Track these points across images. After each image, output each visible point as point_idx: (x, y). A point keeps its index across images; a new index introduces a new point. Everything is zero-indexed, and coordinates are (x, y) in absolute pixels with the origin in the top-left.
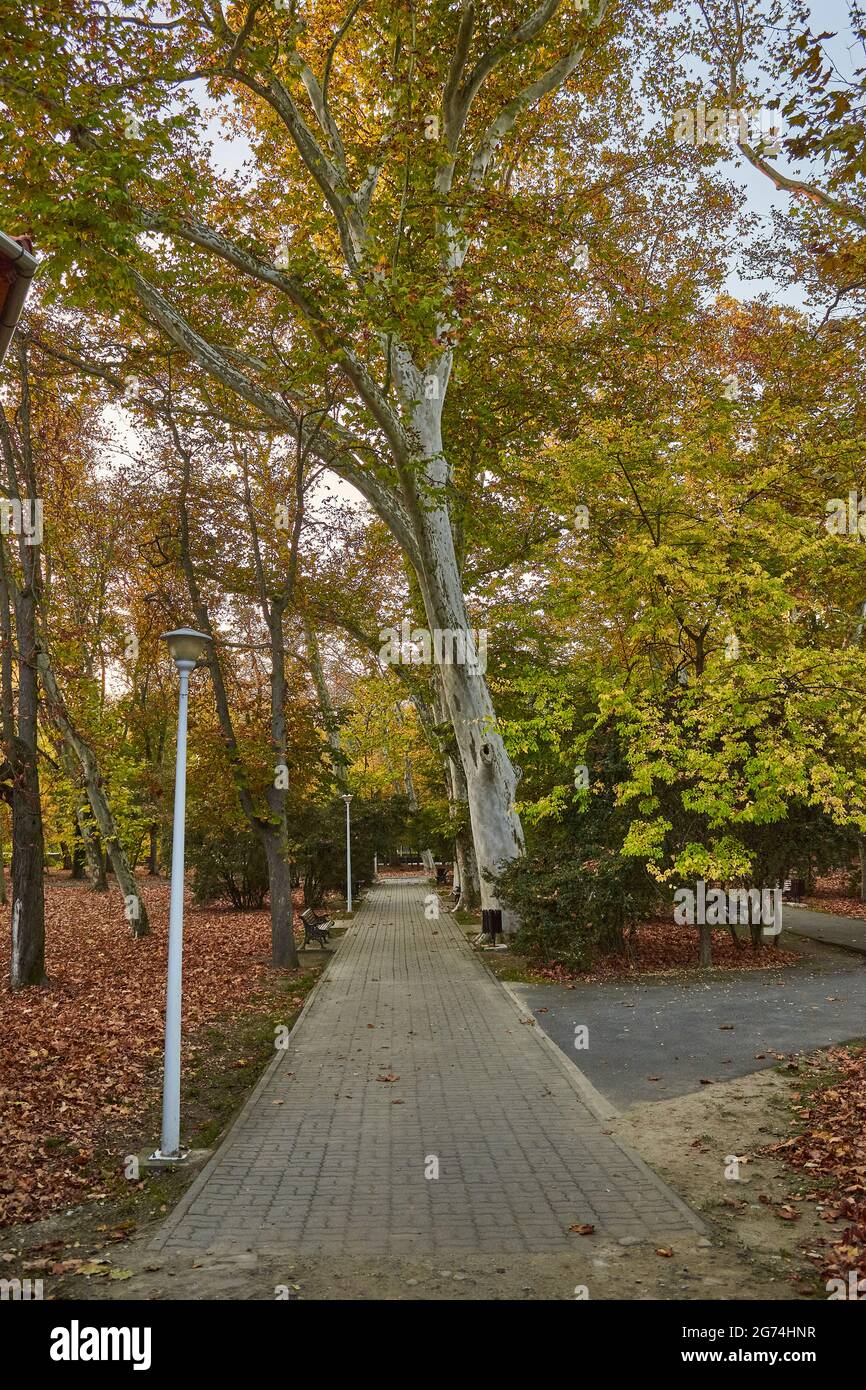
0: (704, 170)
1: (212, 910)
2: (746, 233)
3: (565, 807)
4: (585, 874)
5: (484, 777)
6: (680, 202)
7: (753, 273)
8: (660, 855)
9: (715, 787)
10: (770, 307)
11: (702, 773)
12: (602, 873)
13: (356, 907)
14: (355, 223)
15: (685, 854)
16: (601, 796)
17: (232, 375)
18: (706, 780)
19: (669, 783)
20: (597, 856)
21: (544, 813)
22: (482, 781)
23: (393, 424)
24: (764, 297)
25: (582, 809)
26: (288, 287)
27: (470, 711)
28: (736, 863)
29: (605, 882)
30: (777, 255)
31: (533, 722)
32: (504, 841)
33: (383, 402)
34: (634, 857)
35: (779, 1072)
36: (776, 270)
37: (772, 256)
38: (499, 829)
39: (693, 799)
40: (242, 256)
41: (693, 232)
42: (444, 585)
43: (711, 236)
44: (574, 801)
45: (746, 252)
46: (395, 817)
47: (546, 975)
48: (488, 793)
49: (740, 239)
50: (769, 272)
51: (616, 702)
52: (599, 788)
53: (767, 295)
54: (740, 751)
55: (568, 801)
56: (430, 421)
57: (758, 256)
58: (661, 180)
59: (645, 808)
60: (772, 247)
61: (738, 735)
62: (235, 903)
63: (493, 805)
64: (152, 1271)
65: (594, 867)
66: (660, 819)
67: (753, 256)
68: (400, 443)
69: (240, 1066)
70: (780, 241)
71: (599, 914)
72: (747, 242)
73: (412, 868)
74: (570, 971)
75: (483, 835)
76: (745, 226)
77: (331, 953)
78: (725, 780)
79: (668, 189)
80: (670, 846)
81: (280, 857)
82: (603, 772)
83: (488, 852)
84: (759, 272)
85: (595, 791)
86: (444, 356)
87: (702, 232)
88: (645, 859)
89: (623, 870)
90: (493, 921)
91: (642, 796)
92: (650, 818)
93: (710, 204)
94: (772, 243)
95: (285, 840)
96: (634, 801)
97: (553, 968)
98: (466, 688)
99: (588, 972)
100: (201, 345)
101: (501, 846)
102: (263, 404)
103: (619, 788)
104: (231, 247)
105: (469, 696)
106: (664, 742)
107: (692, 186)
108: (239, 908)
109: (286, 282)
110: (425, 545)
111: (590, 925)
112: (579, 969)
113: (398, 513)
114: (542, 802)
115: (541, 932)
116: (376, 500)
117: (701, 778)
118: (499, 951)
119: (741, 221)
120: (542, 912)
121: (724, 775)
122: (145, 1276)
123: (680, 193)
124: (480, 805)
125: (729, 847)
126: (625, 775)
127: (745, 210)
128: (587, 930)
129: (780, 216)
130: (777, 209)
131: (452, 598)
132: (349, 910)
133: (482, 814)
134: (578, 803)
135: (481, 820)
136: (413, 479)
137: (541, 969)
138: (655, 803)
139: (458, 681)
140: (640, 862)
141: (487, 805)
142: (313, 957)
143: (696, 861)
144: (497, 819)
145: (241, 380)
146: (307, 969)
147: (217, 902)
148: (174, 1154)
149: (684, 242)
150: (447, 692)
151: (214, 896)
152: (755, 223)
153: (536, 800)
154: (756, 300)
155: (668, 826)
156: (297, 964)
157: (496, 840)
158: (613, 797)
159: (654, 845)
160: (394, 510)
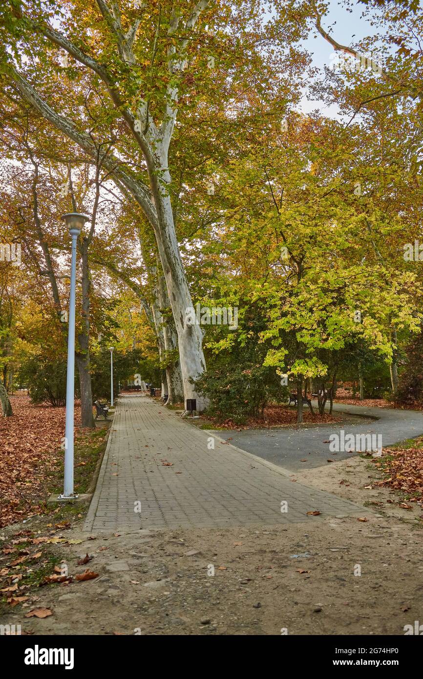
0: (293, 44)
1: (40, 407)
2: (313, 77)
3: (233, 344)
4: (244, 376)
5: (187, 333)
6: (281, 59)
7: (314, 97)
8: (283, 365)
9: (311, 332)
10: (320, 116)
11: (304, 326)
12: (253, 376)
13: (115, 404)
14: (126, 50)
15: (296, 364)
16: (252, 338)
17: (62, 123)
18: (306, 329)
19: (287, 331)
20: (250, 367)
21: (223, 347)
22: (186, 336)
23: (148, 149)
24: (317, 111)
25: (243, 345)
26: (100, 70)
27: (181, 302)
28: (320, 369)
29: (255, 380)
30: (326, 89)
31: (221, 300)
32: (196, 365)
33: (144, 138)
34: (270, 367)
35: (363, 457)
36: (325, 97)
37: (324, 89)
38: (194, 360)
39: (302, 337)
40: (77, 51)
41: (286, 75)
42: (169, 237)
43: (295, 78)
44: (239, 340)
45: (310, 87)
46: (134, 360)
47: (224, 427)
48: (189, 341)
49: (309, 80)
50: (322, 97)
51: (264, 289)
52: (251, 335)
53: (318, 110)
54: (323, 315)
55: (235, 341)
56: (163, 153)
57: (317, 89)
58: (272, 47)
59: (275, 343)
60: (323, 85)
61: (321, 307)
62: (52, 403)
63: (191, 347)
64: (92, 539)
65: (249, 373)
66: (283, 349)
67: (314, 89)
68: (151, 160)
69: (82, 465)
70: (328, 82)
71: (251, 396)
72: (313, 81)
73: (135, 391)
74: (237, 424)
75: (186, 363)
76: (312, 73)
77: (111, 421)
78: (316, 329)
79: (275, 52)
80: (288, 361)
81: (86, 371)
82: (253, 326)
83: (189, 371)
84: (317, 97)
85: (249, 336)
86: (170, 122)
87: (291, 75)
88: (275, 368)
89: (264, 373)
90: (192, 404)
91: (274, 337)
92: (278, 348)
93: (295, 61)
94: (324, 83)
95: (88, 362)
96: (269, 341)
97: (227, 423)
98: (179, 289)
99: (244, 425)
100: (46, 106)
101: (195, 368)
102: (77, 139)
103: (262, 334)
104: (71, 46)
105: (180, 293)
106: (290, 307)
107: (287, 51)
108: (54, 406)
109: (99, 68)
110: (161, 215)
111: (246, 401)
112: (240, 424)
113: (146, 199)
114: (222, 342)
115: (222, 405)
116: (135, 192)
117: (303, 328)
118: (195, 419)
119: (310, 71)
120: (222, 396)
121: (315, 326)
122: (89, 542)
123: (281, 55)
124: (185, 348)
125: (315, 363)
126: (264, 328)
127: (312, 65)
128: (245, 404)
129: (328, 70)
130: (327, 66)
131: (172, 243)
132: (112, 405)
133: (186, 353)
134: (240, 342)
135: (185, 355)
136: (157, 180)
137: (221, 424)
138: (280, 341)
139: (175, 286)
140: (272, 369)
141: (188, 348)
142: (101, 423)
143: (301, 367)
144: (193, 355)
145: (66, 126)
146: (100, 428)
147: (44, 403)
148: (71, 495)
149: (281, 80)
150: (169, 291)
151: (42, 400)
152: (317, 72)
153: (218, 342)
154: (313, 113)
155: (287, 352)
156: (94, 426)
157: (193, 365)
158: (258, 338)
159: (280, 361)
160: (144, 198)
